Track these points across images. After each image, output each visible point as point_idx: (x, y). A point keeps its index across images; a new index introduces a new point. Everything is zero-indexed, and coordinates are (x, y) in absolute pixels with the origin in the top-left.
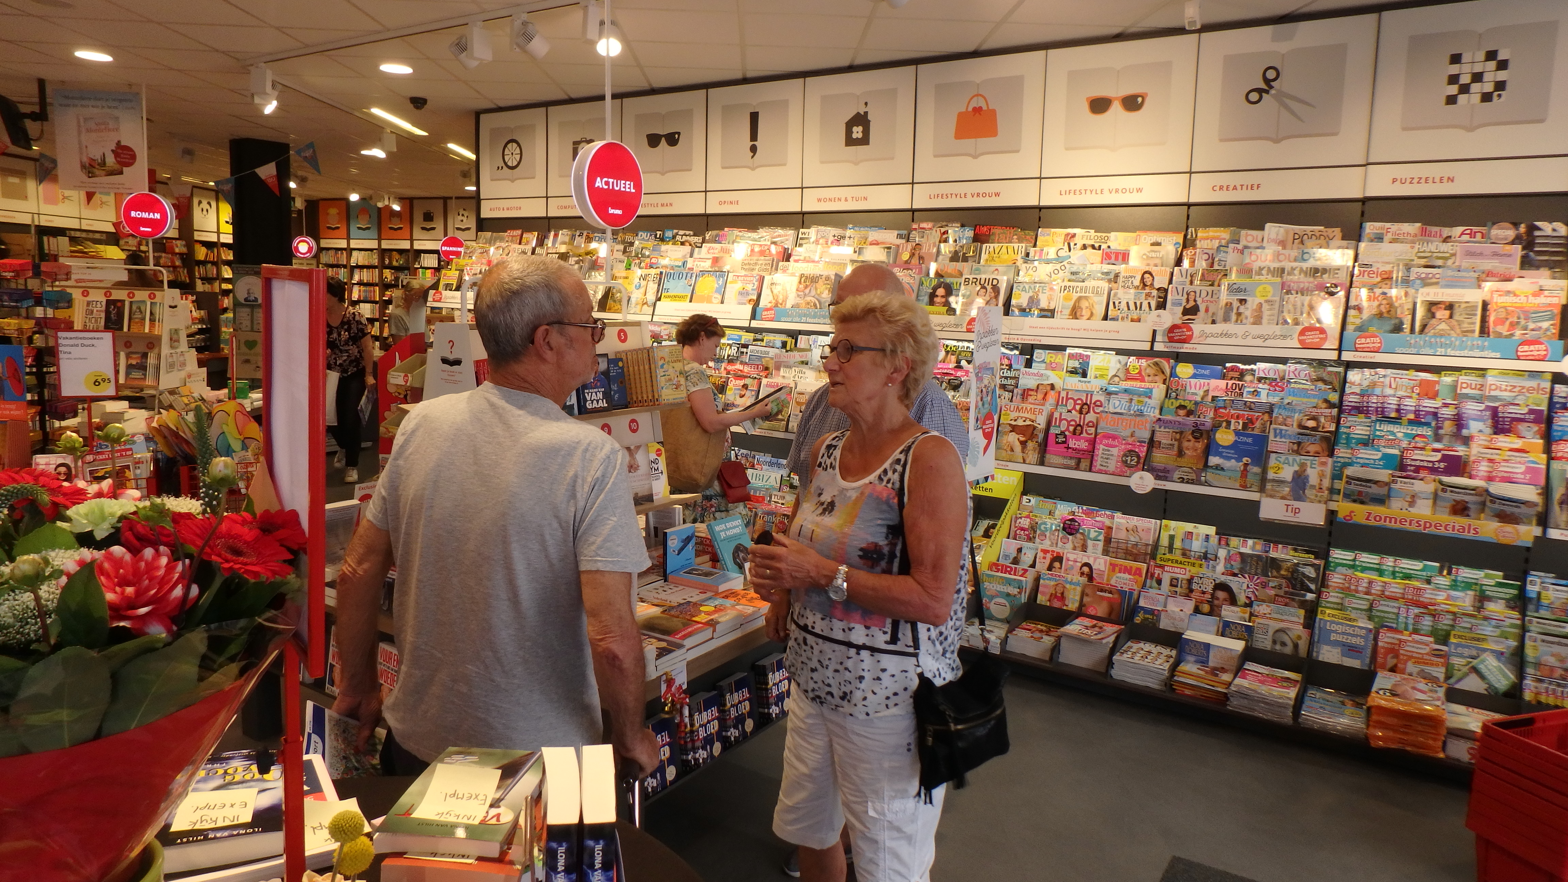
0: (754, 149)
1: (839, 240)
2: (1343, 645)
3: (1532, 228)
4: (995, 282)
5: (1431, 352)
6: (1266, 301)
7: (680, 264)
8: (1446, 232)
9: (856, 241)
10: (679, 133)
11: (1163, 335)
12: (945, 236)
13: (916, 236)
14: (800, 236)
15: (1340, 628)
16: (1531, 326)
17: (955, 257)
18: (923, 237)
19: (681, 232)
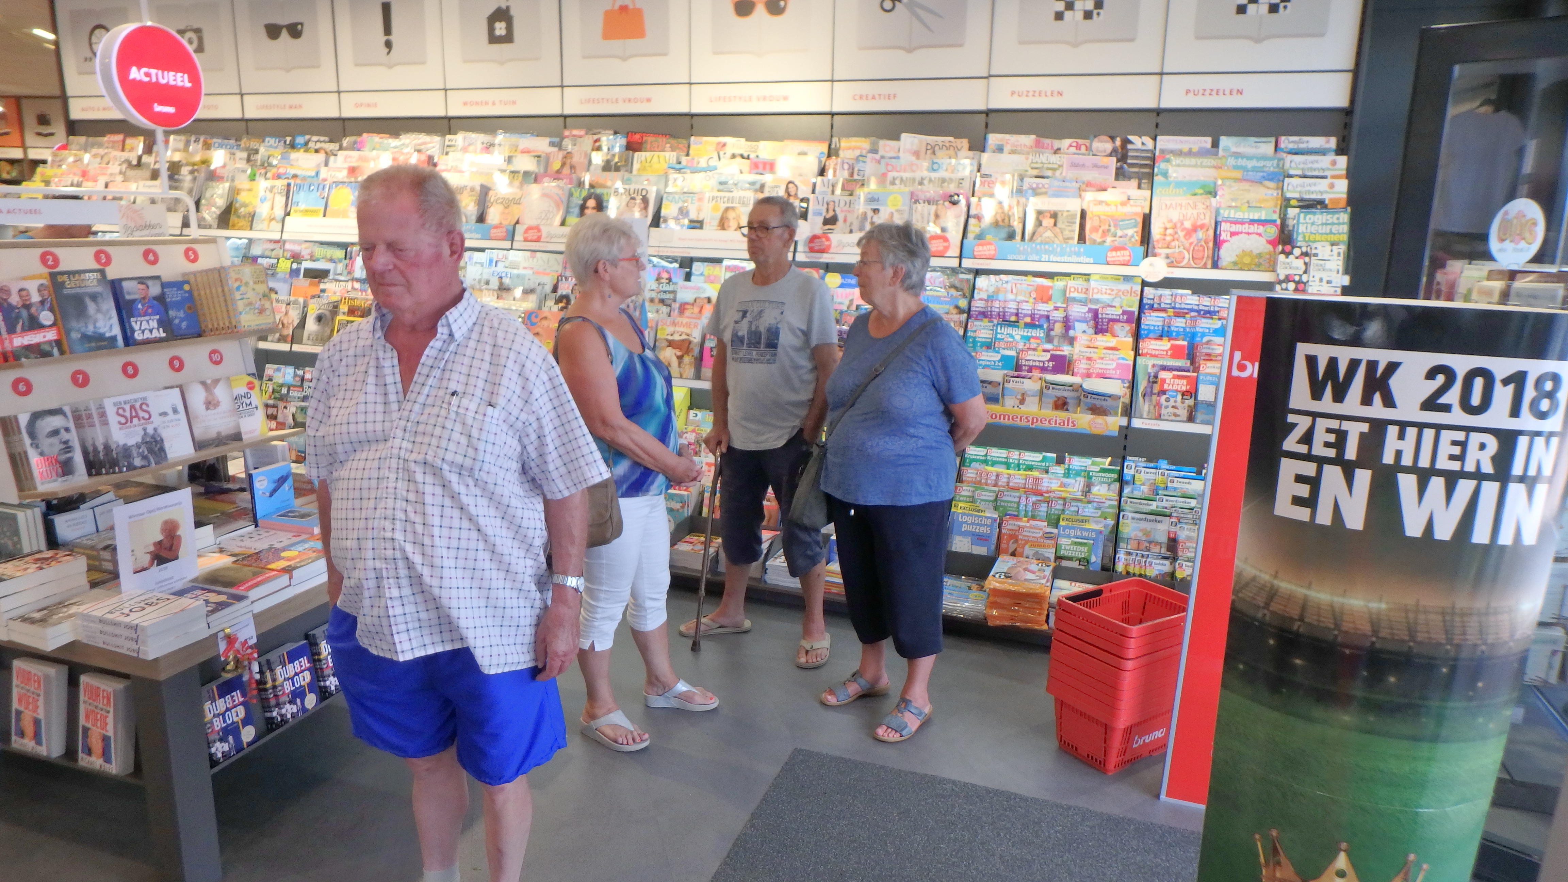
0: (388, 45)
1: (488, 147)
2: (973, 534)
3: (1125, 142)
4: (644, 193)
5: (1037, 258)
6: (897, 211)
7: (313, 174)
8: (1057, 144)
9: (507, 148)
10: (302, 24)
11: (804, 245)
12: (597, 144)
13: (568, 144)
14: (447, 143)
15: (969, 520)
16: (1119, 233)
17: (608, 167)
18: (575, 145)
19: (315, 138)
